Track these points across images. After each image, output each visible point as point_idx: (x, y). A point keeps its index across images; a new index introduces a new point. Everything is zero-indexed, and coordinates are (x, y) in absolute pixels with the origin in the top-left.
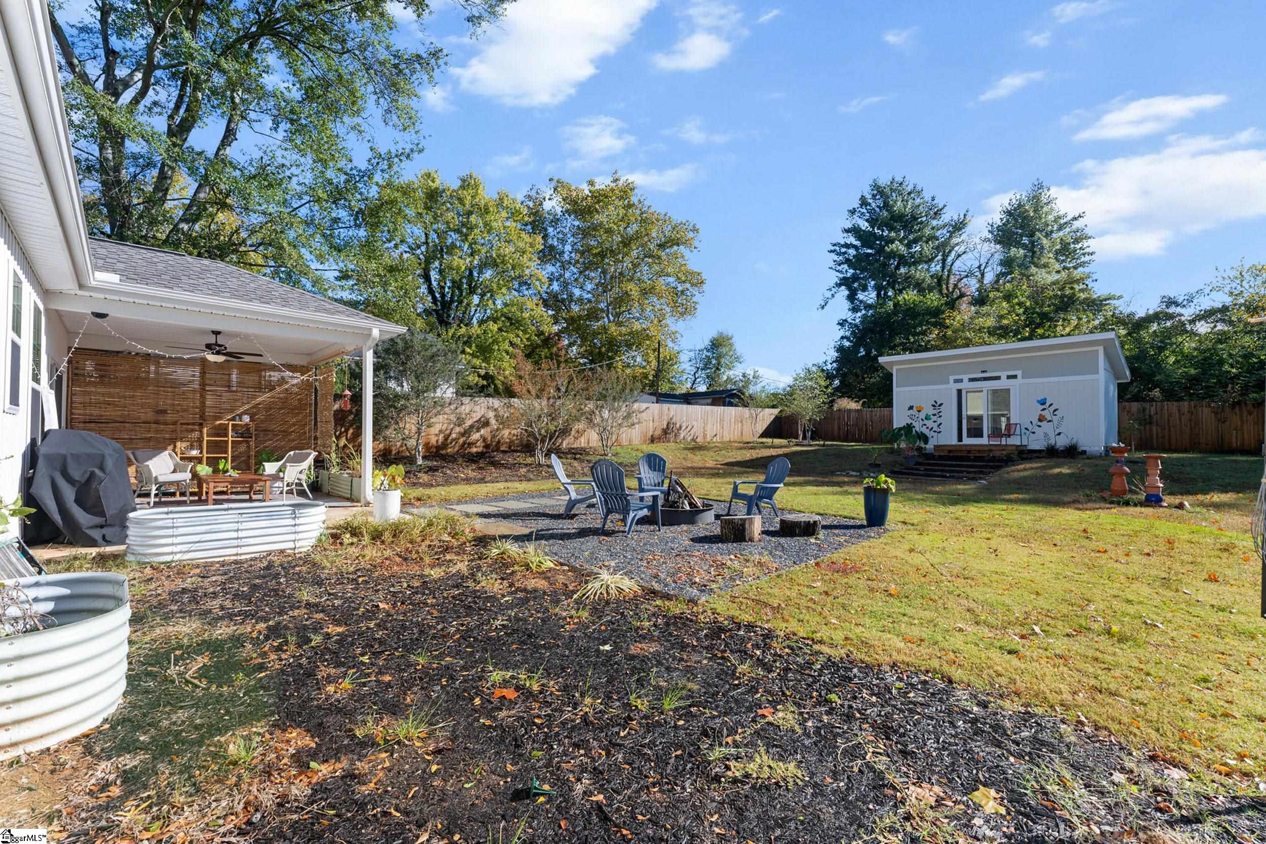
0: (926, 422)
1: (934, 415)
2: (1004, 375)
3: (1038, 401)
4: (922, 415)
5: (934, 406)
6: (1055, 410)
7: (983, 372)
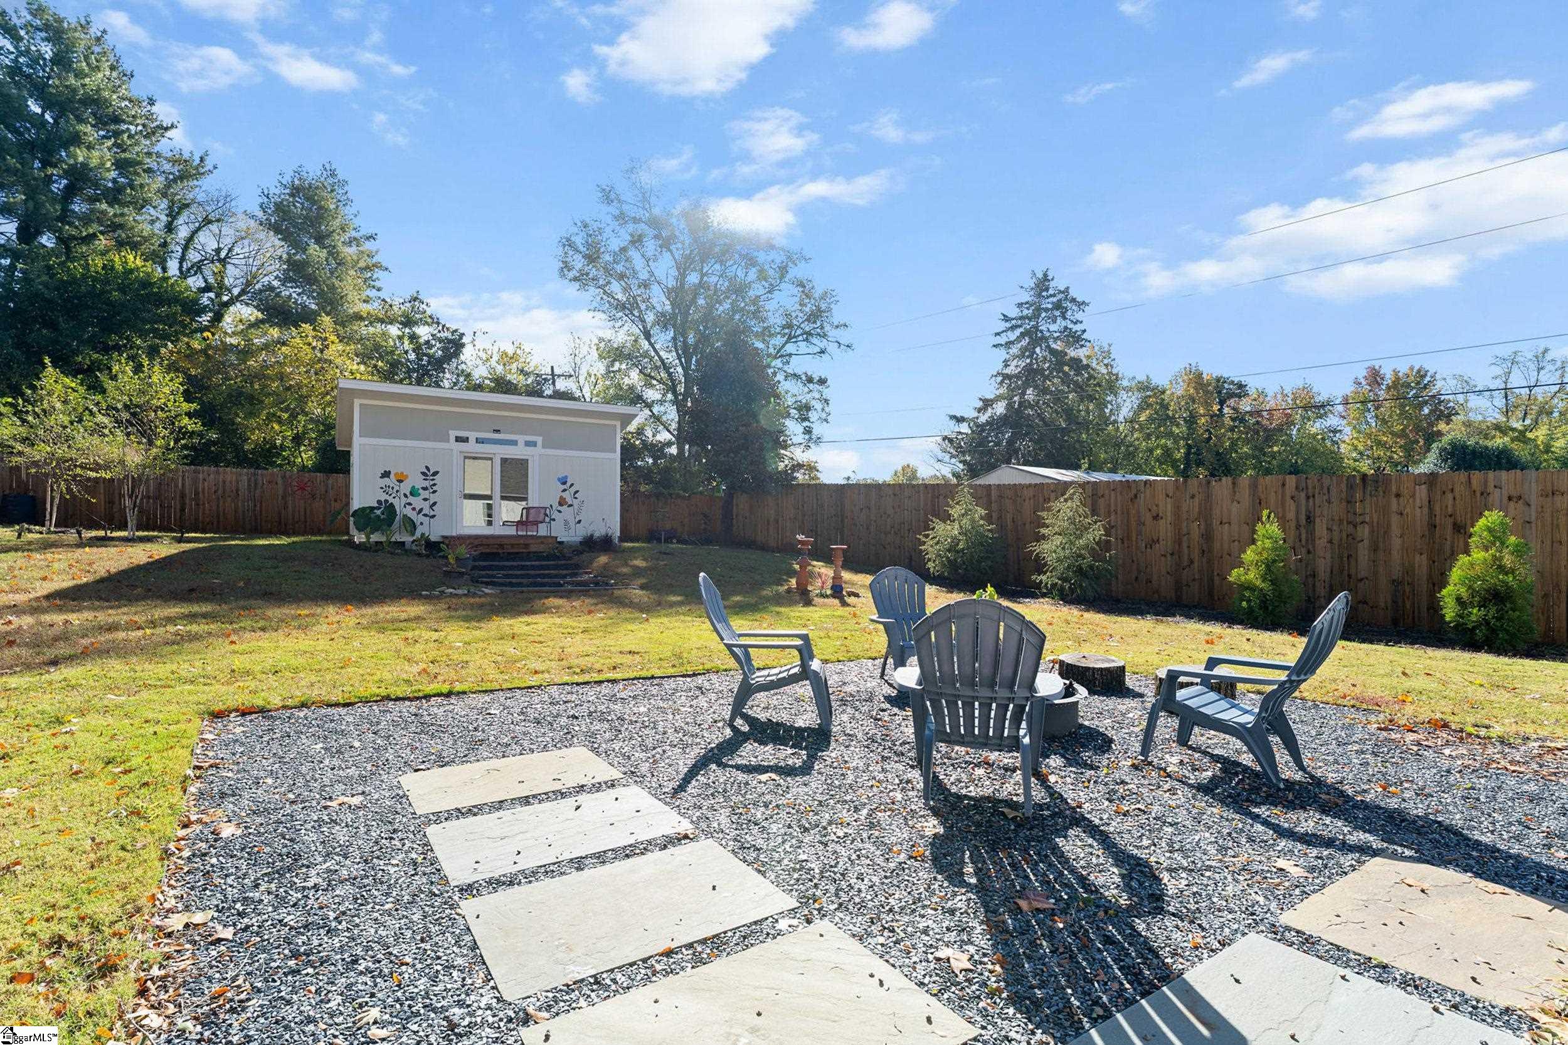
0: (411, 499)
1: (425, 489)
2: (521, 439)
3: (559, 479)
4: (405, 488)
5: (423, 474)
6: (577, 492)
7: (497, 431)
